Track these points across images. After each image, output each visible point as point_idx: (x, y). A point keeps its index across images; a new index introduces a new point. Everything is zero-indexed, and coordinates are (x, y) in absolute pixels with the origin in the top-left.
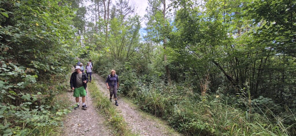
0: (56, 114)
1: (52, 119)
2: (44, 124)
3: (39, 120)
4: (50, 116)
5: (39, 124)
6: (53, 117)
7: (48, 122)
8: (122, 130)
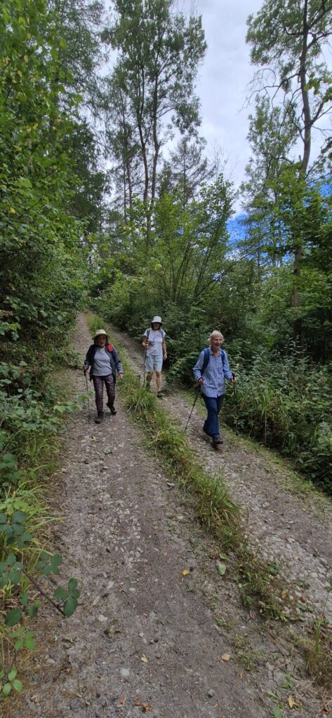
0: (53, 409)
2: (34, 427)
3: (24, 416)
4: (42, 412)
5: (25, 425)
6: (48, 415)
7: (41, 423)
8: (183, 464)
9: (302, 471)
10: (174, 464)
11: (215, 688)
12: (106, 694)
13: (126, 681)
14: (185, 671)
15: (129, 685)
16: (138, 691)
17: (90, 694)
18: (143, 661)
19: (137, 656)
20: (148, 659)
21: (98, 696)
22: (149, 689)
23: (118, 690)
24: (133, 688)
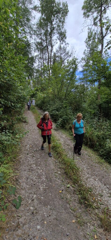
0: (15, 137)
1: (13, 140)
2: (9, 143)
3: (6, 139)
4: (12, 138)
5: (6, 142)
6: (14, 139)
7: (11, 141)
8: (60, 154)
9: (101, 156)
10: (57, 154)
11: (69, 232)
12: (32, 235)
13: (39, 230)
14: (59, 226)
15: (40, 232)
16: (43, 234)
17: (26, 235)
18: (45, 223)
19: (43, 221)
20: (47, 222)
21: (29, 236)
22: (47, 233)
23: (36, 233)
24: (41, 233)
